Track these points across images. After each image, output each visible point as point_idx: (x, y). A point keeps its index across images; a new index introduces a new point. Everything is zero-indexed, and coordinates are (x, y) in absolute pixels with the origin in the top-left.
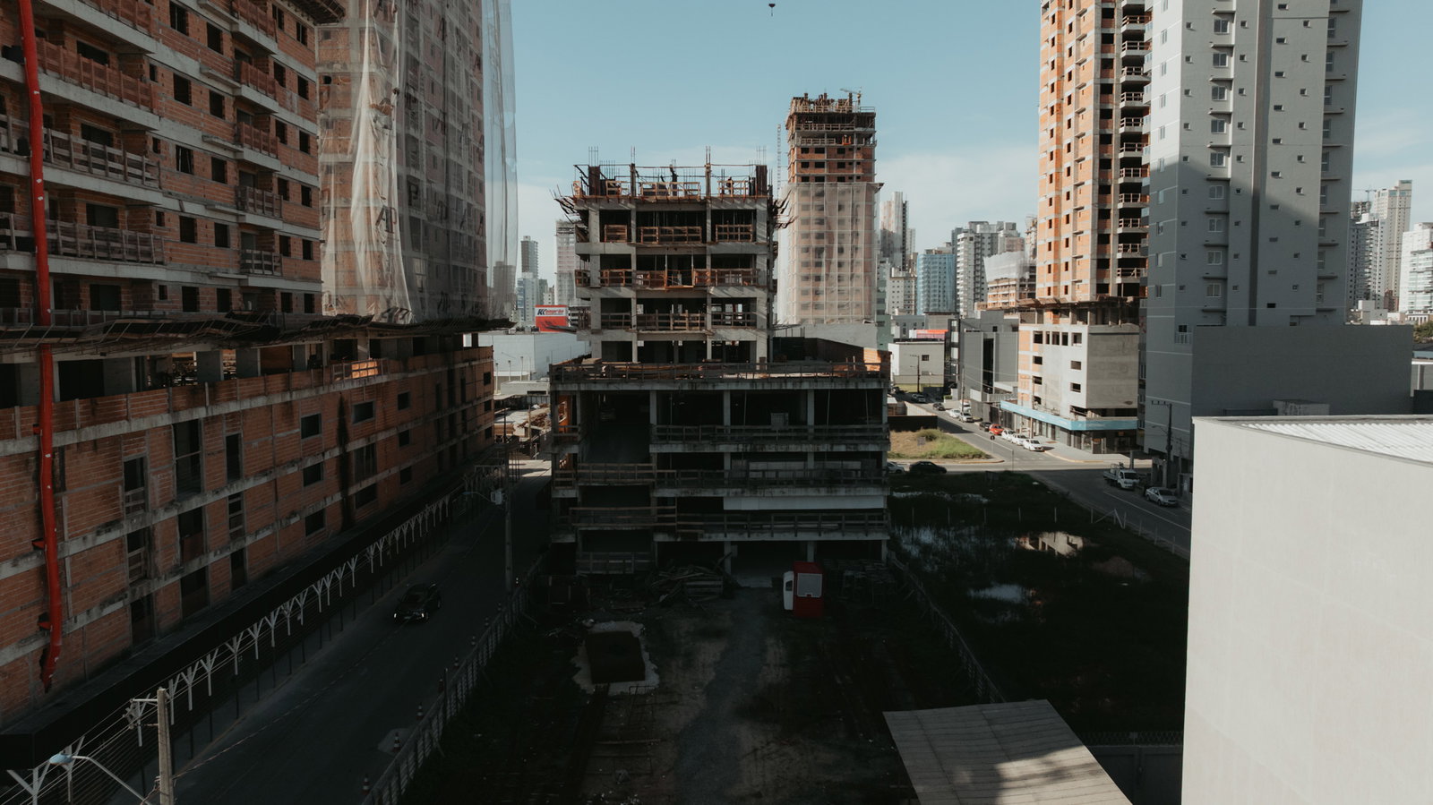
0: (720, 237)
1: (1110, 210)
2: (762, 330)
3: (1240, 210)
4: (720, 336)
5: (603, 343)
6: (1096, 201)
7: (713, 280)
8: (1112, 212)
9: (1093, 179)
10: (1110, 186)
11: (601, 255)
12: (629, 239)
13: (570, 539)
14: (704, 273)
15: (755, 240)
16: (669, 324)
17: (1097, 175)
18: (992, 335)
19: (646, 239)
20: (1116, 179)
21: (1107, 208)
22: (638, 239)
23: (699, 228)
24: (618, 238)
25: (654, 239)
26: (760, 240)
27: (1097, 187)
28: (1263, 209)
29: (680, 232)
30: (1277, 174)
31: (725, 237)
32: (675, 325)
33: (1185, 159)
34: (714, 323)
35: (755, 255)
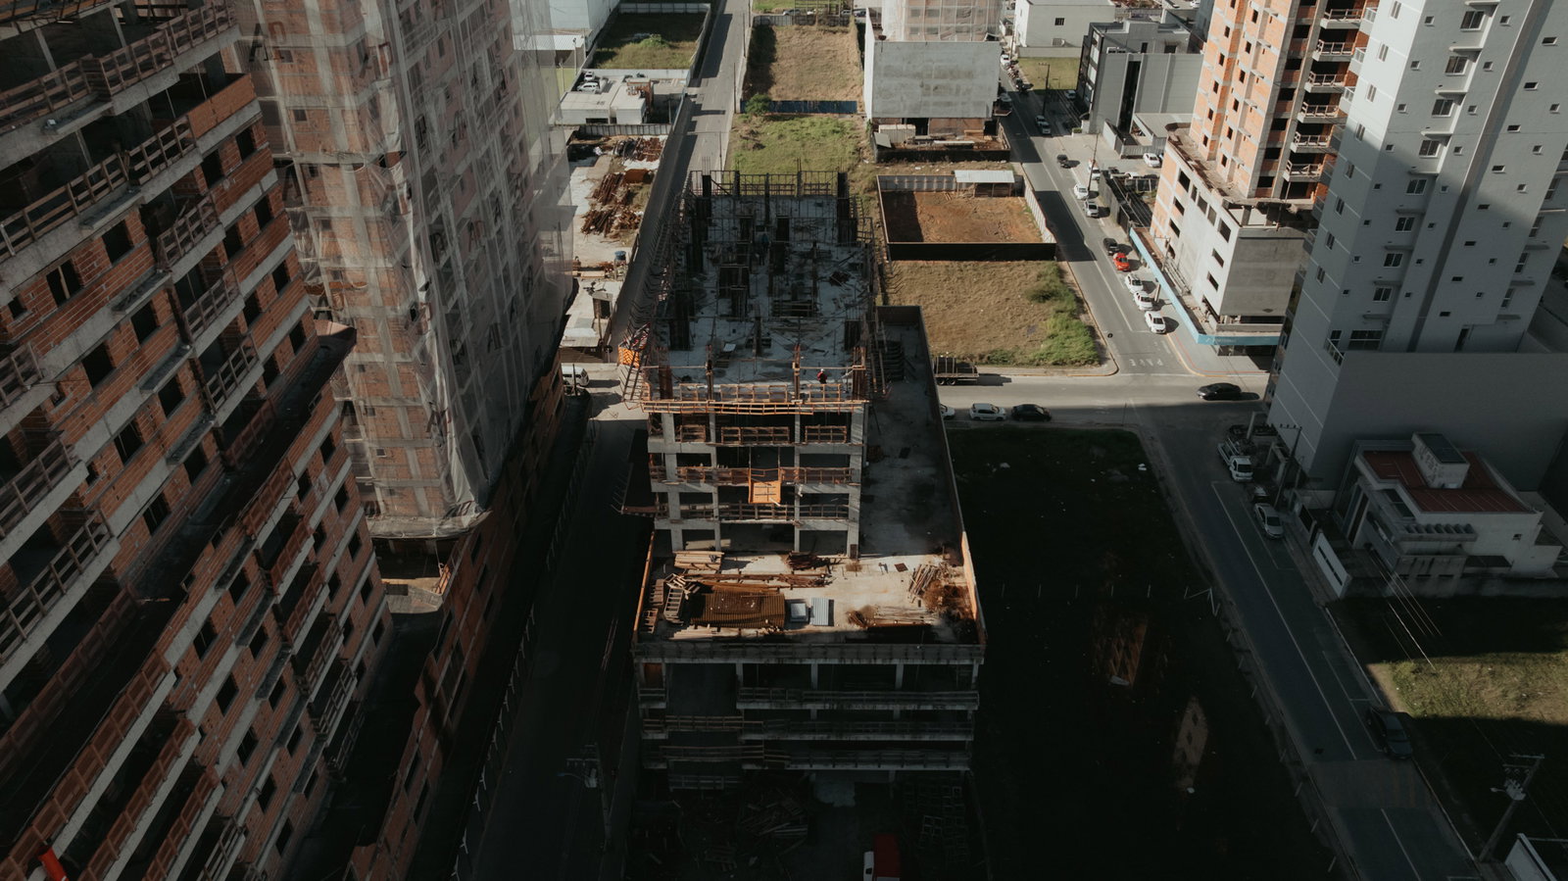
0: (810, 438)
1: (1294, 90)
2: (854, 521)
3: (1439, 211)
4: (808, 526)
5: (684, 531)
6: (1280, 79)
7: (801, 478)
8: (1296, 92)
9: (1282, 51)
10: (1301, 60)
11: (678, 454)
12: (708, 439)
13: (662, 766)
14: (792, 471)
15: (849, 439)
16: (754, 513)
17: (1287, 47)
18: (1139, 57)
19: (726, 439)
20: (1311, 51)
21: (1292, 87)
22: (718, 439)
23: (786, 428)
24: (695, 438)
25: (737, 439)
26: (855, 442)
27: (1285, 61)
28: (1470, 208)
29: (765, 432)
30: (1500, 168)
31: (815, 438)
32: (759, 514)
33: (1389, 147)
34: (801, 515)
35: (849, 456)
